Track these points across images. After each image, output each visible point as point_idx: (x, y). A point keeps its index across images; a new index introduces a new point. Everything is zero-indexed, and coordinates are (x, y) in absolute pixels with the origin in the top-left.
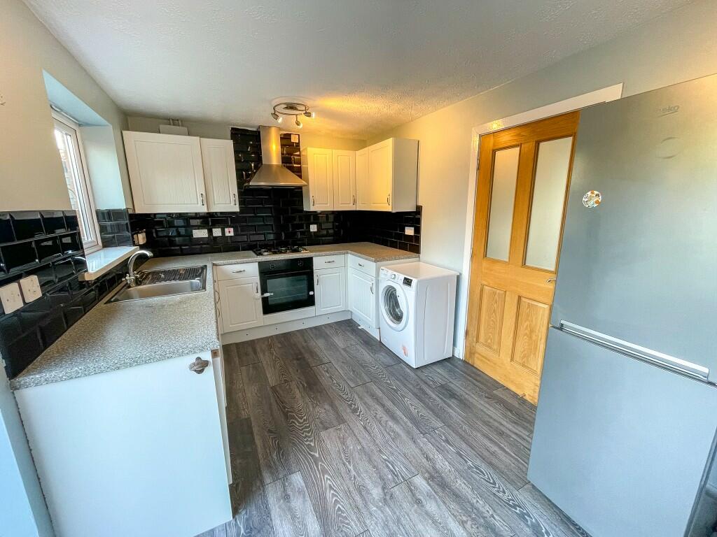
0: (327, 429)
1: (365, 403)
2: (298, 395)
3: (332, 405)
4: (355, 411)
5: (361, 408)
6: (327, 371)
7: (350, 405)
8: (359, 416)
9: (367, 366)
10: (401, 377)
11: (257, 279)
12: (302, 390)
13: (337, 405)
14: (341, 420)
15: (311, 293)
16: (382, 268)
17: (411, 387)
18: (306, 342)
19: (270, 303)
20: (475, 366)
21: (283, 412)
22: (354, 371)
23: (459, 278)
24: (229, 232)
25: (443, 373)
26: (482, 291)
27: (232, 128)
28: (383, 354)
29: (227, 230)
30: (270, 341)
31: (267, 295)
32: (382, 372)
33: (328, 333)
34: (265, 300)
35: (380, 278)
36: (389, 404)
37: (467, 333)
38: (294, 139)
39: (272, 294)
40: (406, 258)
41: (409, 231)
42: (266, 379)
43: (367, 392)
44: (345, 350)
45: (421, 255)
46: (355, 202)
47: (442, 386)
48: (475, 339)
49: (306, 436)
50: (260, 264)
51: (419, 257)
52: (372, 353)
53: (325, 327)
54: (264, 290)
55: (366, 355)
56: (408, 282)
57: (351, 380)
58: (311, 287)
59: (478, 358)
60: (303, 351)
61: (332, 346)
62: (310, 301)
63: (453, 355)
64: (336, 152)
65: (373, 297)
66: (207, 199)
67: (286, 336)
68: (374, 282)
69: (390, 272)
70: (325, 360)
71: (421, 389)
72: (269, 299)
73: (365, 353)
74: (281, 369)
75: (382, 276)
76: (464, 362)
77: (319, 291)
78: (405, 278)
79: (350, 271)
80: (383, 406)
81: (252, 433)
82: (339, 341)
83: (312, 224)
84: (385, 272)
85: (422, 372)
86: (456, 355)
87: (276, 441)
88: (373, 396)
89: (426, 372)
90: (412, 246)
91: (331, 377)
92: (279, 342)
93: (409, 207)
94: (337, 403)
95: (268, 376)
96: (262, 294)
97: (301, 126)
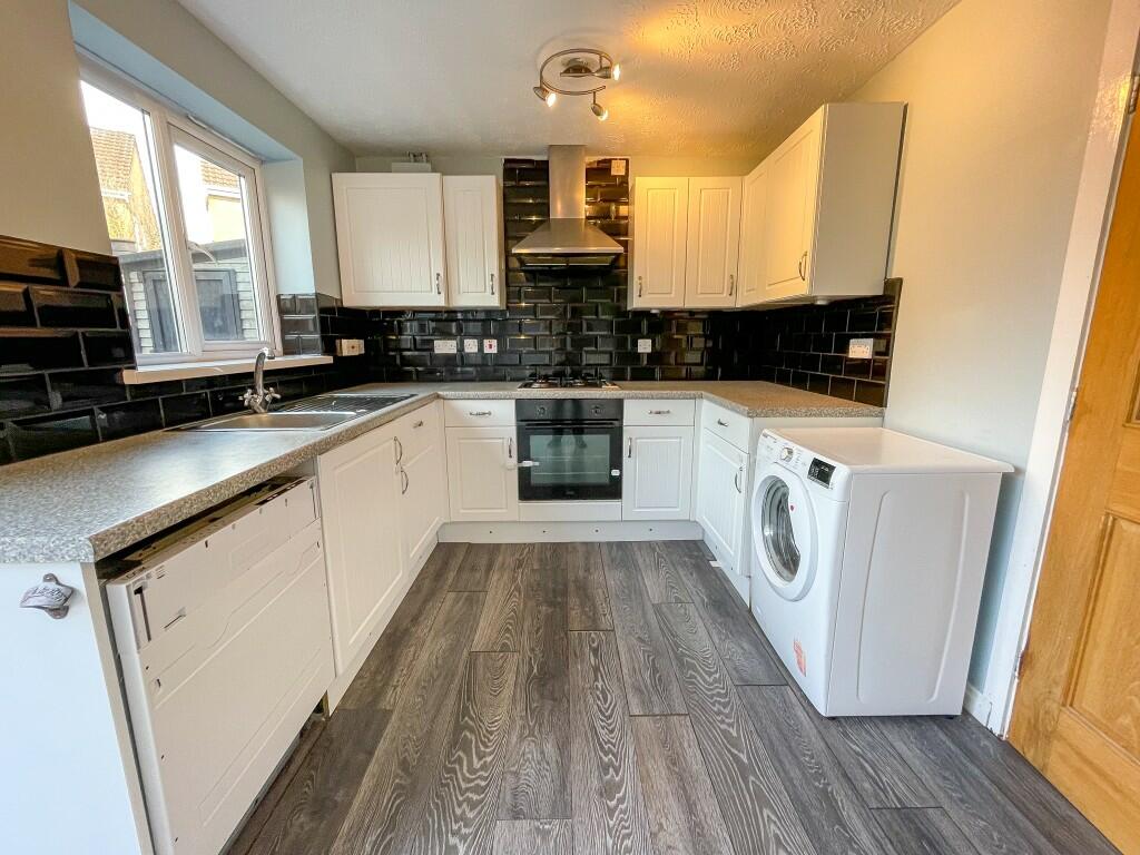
0: (516, 815)
1: (645, 778)
2: (507, 693)
3: (563, 747)
4: (608, 791)
5: (627, 788)
6: (595, 651)
7: (605, 768)
8: (611, 812)
9: (693, 667)
10: (773, 731)
11: (512, 432)
12: (523, 679)
13: (574, 754)
14: (562, 808)
15: (615, 473)
16: (766, 431)
17: (795, 773)
18: (587, 570)
19: (534, 481)
20: (1048, 776)
21: (457, 721)
22: (655, 670)
23: (1009, 485)
24: (491, 346)
25: (917, 764)
26: (1107, 536)
27: (507, 161)
28: (746, 646)
29: (486, 342)
30: (522, 553)
31: (527, 464)
32: (726, 695)
33: (640, 561)
34: (524, 475)
35: (758, 458)
36: (709, 808)
37: (1025, 661)
38: (617, 169)
39: (537, 464)
40: (842, 415)
41: (861, 349)
42: (474, 630)
43: (664, 744)
44: (657, 609)
45: (888, 411)
46: (733, 291)
47: (905, 814)
48: (1058, 692)
49: (462, 818)
50: (519, 403)
51: (882, 415)
52: (719, 633)
53: (640, 549)
54: (524, 454)
55: (702, 636)
56: (821, 472)
57: (638, 690)
58: (616, 461)
59: (1063, 757)
60: (572, 587)
61: (634, 592)
62: (612, 490)
63: (965, 712)
64: (698, 182)
65: (739, 499)
66: (447, 282)
67: (558, 549)
68: (745, 465)
69: (782, 442)
70: (605, 623)
71: (826, 796)
72: (533, 473)
73: (702, 632)
74: (512, 618)
75: (762, 451)
76: (1006, 747)
77: (632, 472)
78: (816, 463)
79: (704, 435)
80: (690, 808)
81: (371, 753)
82: (653, 586)
83: (643, 337)
84: (769, 441)
85: (845, 734)
86: (979, 713)
87: (398, 796)
88: (674, 761)
89: (858, 742)
90: (868, 386)
91: (596, 669)
92: (541, 560)
93: (864, 285)
94: (577, 747)
95: (481, 624)
96: (520, 461)
97: (605, 116)
